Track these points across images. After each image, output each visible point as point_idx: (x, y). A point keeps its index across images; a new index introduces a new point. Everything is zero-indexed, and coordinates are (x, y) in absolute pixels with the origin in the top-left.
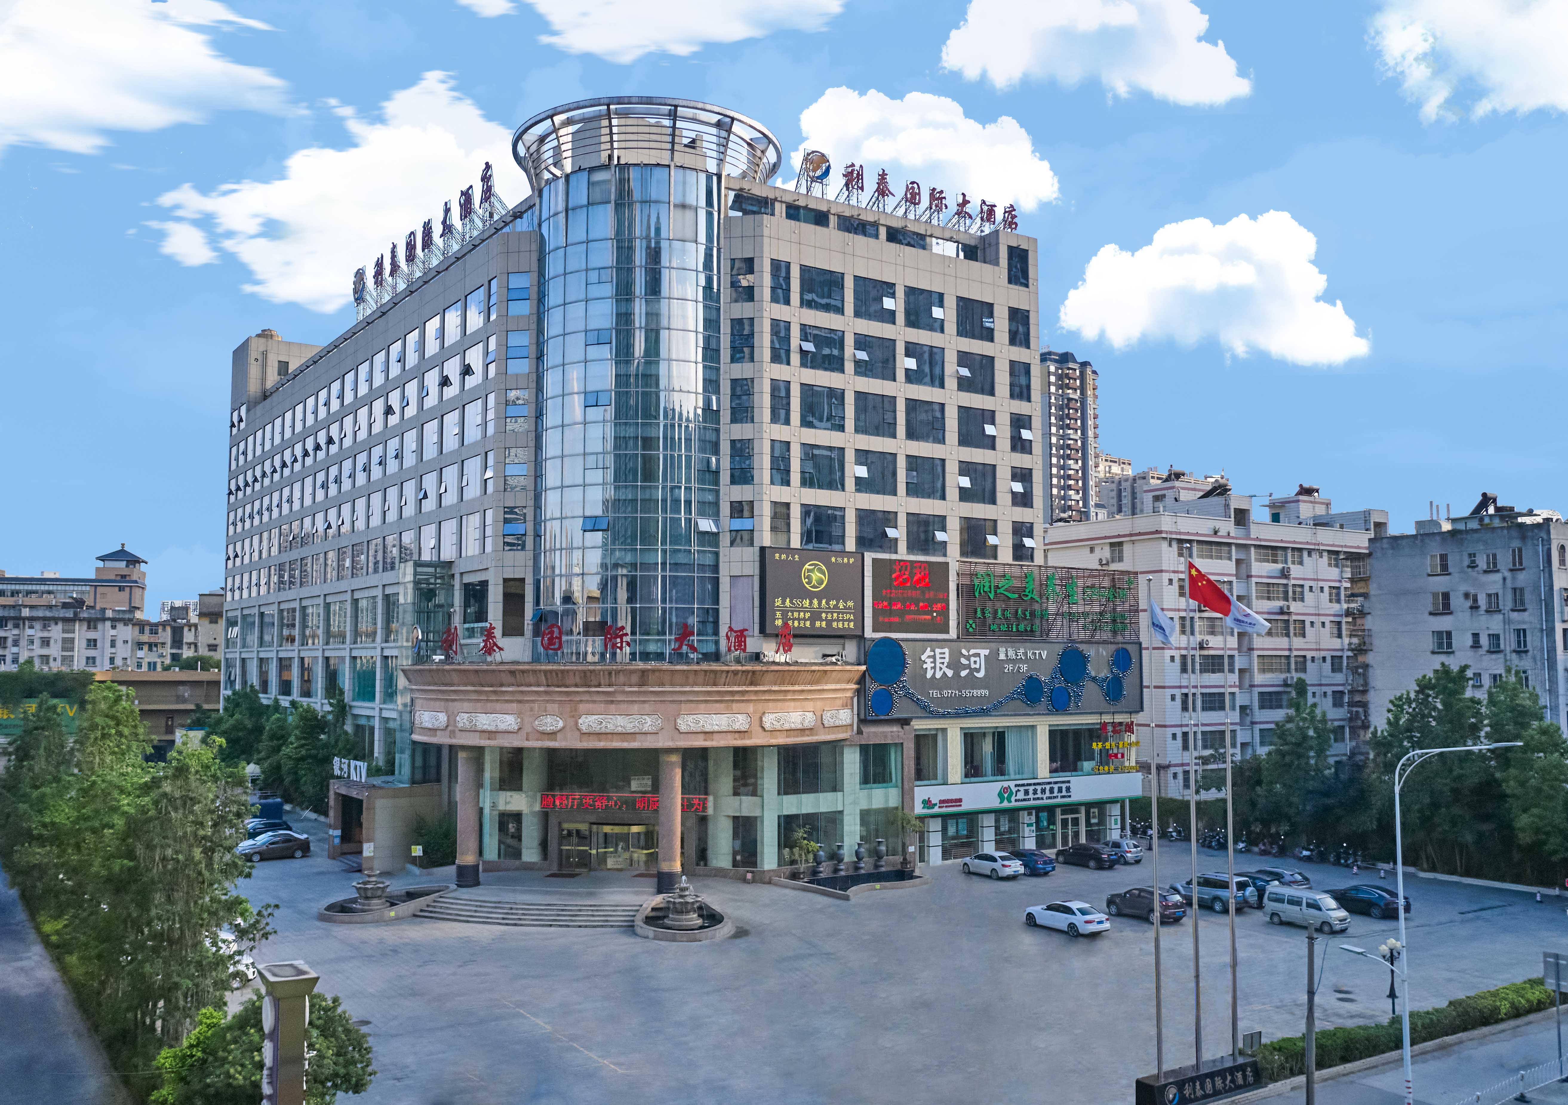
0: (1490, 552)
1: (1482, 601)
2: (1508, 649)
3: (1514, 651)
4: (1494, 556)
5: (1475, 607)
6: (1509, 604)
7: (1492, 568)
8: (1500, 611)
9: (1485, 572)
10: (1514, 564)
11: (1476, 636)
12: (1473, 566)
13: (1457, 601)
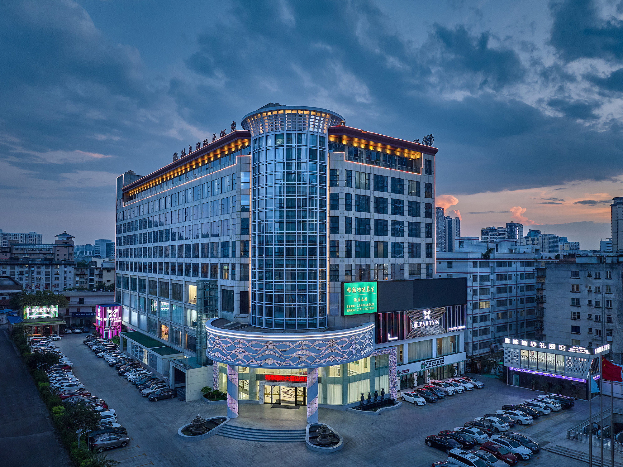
0: (597, 272)
1: (593, 289)
2: (603, 307)
3: (606, 308)
4: (599, 273)
5: (590, 291)
6: (605, 291)
7: (598, 277)
8: (601, 293)
9: (595, 279)
10: (607, 277)
11: (590, 302)
12: (590, 275)
13: (582, 288)
